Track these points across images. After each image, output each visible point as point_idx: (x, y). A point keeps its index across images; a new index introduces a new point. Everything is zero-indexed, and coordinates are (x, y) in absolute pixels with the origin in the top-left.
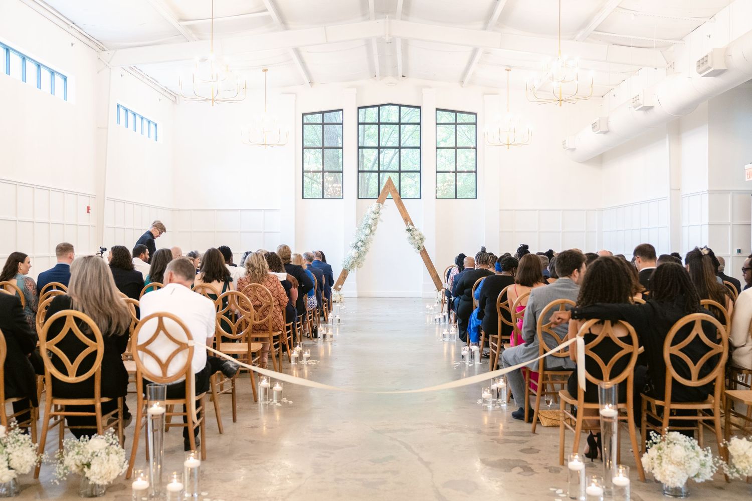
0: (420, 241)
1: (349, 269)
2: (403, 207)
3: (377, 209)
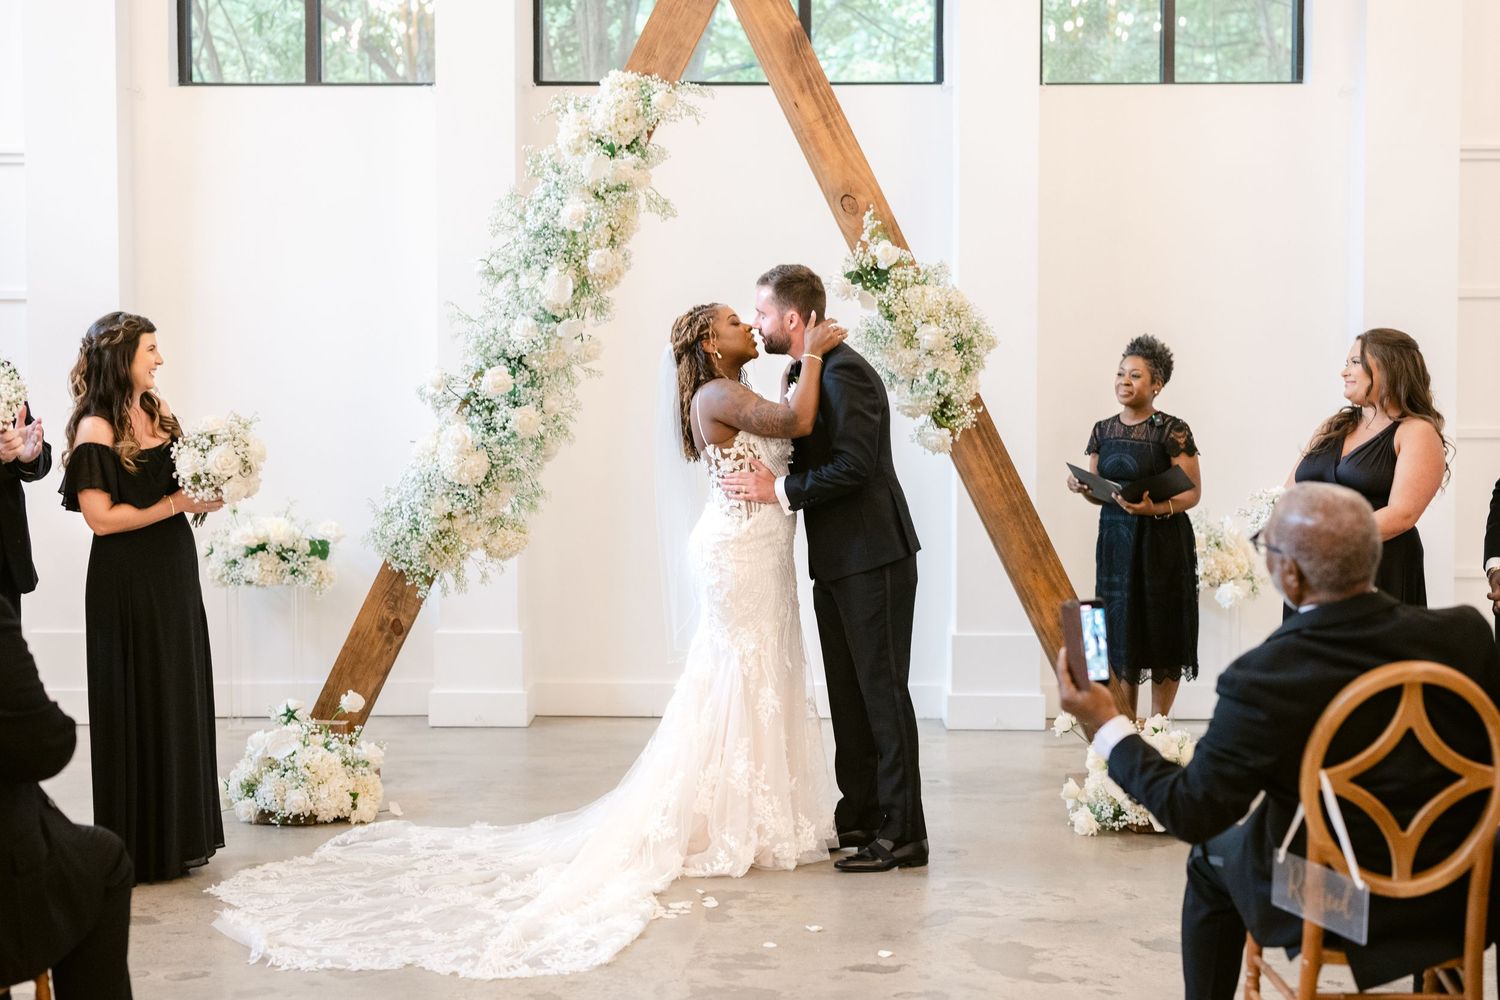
1: (423, 571)
2: (828, 107)
3: (626, 120)
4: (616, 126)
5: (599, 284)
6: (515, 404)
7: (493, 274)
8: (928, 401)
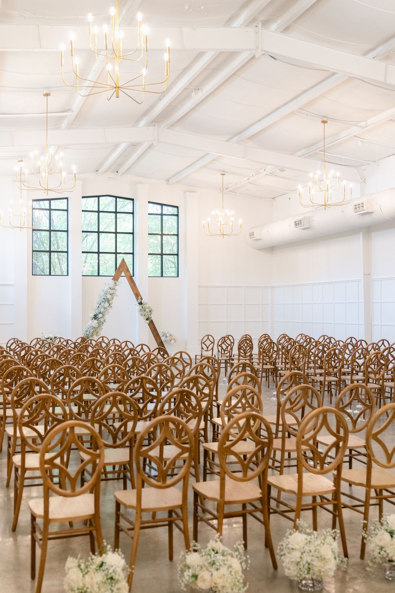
0: (149, 313)
4: (113, 287)
7: (98, 303)
8: (146, 318)
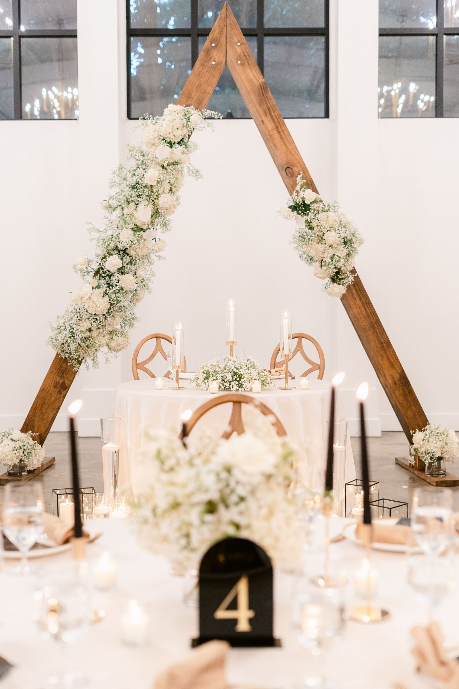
1: (77, 357)
2: (279, 123)
3: (178, 129)
4: (173, 132)
5: (164, 212)
6: (122, 273)
7: (111, 207)
8: (330, 270)
